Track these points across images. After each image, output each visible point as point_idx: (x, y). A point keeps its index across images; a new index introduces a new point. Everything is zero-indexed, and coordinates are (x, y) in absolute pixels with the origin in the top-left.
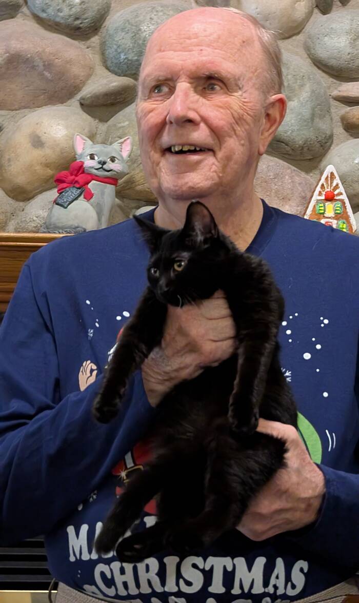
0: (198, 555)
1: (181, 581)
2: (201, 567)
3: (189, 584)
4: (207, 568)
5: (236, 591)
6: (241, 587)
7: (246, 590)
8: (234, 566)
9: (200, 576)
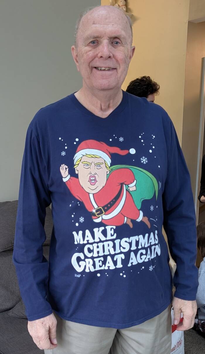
0: (126, 237)
1: (121, 248)
2: (128, 241)
3: (124, 248)
4: (130, 242)
5: (140, 247)
6: (141, 245)
7: (143, 246)
8: (139, 238)
9: (128, 245)
